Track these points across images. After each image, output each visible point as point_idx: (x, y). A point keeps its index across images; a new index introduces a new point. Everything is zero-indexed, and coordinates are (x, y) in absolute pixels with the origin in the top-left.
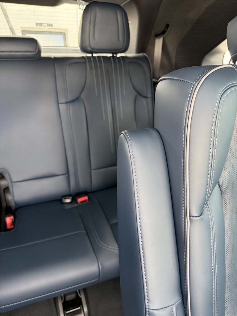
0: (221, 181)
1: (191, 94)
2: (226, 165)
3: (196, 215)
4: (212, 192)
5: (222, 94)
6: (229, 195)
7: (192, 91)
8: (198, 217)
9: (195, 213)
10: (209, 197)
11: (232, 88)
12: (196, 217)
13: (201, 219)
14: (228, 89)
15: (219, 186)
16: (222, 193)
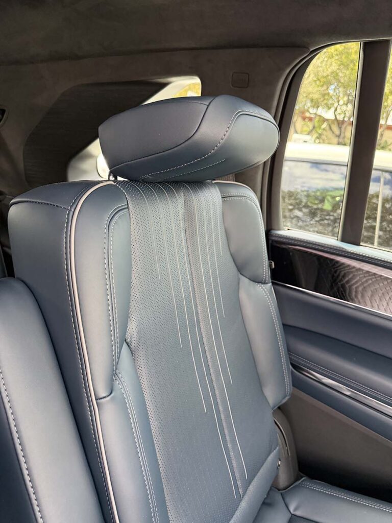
0: (129, 337)
1: (68, 223)
2: (131, 313)
3: (104, 395)
4: (120, 355)
5: (109, 220)
6: (142, 353)
7: (68, 219)
8: (108, 396)
9: (102, 393)
10: (117, 363)
11: (121, 212)
12: (105, 397)
13: (113, 399)
14: (115, 214)
15: (127, 344)
16: (132, 353)
